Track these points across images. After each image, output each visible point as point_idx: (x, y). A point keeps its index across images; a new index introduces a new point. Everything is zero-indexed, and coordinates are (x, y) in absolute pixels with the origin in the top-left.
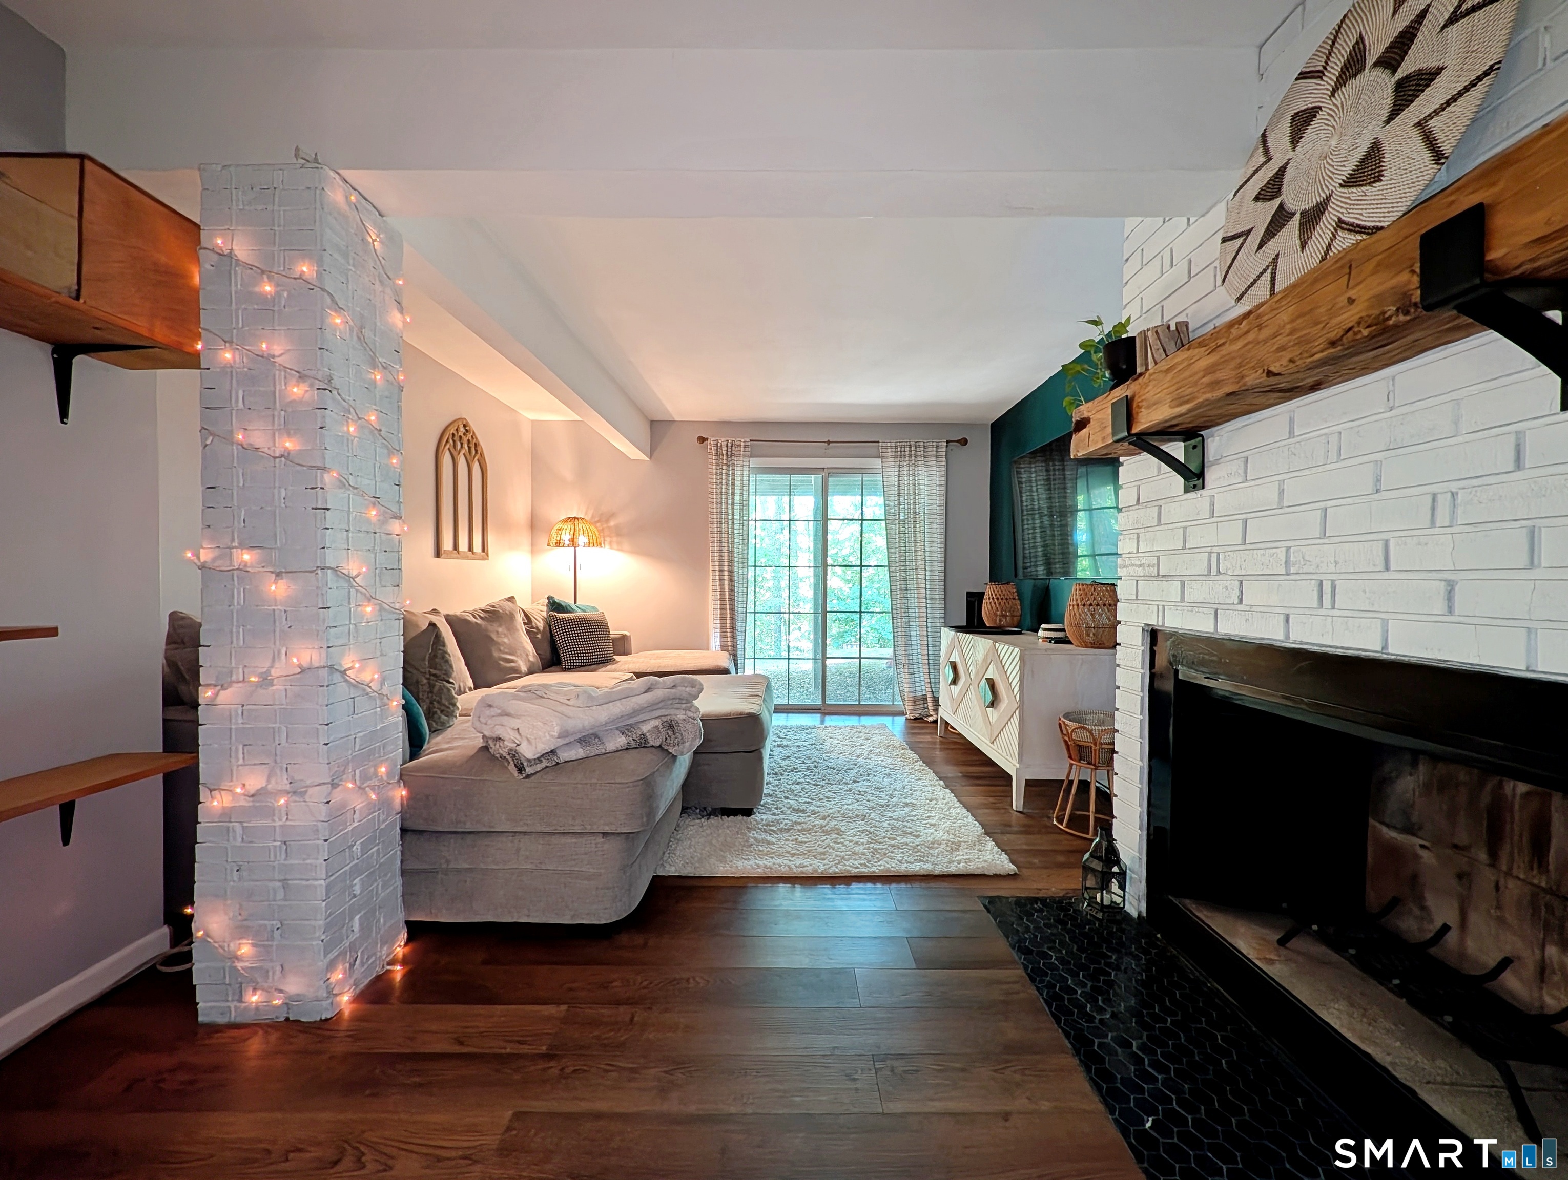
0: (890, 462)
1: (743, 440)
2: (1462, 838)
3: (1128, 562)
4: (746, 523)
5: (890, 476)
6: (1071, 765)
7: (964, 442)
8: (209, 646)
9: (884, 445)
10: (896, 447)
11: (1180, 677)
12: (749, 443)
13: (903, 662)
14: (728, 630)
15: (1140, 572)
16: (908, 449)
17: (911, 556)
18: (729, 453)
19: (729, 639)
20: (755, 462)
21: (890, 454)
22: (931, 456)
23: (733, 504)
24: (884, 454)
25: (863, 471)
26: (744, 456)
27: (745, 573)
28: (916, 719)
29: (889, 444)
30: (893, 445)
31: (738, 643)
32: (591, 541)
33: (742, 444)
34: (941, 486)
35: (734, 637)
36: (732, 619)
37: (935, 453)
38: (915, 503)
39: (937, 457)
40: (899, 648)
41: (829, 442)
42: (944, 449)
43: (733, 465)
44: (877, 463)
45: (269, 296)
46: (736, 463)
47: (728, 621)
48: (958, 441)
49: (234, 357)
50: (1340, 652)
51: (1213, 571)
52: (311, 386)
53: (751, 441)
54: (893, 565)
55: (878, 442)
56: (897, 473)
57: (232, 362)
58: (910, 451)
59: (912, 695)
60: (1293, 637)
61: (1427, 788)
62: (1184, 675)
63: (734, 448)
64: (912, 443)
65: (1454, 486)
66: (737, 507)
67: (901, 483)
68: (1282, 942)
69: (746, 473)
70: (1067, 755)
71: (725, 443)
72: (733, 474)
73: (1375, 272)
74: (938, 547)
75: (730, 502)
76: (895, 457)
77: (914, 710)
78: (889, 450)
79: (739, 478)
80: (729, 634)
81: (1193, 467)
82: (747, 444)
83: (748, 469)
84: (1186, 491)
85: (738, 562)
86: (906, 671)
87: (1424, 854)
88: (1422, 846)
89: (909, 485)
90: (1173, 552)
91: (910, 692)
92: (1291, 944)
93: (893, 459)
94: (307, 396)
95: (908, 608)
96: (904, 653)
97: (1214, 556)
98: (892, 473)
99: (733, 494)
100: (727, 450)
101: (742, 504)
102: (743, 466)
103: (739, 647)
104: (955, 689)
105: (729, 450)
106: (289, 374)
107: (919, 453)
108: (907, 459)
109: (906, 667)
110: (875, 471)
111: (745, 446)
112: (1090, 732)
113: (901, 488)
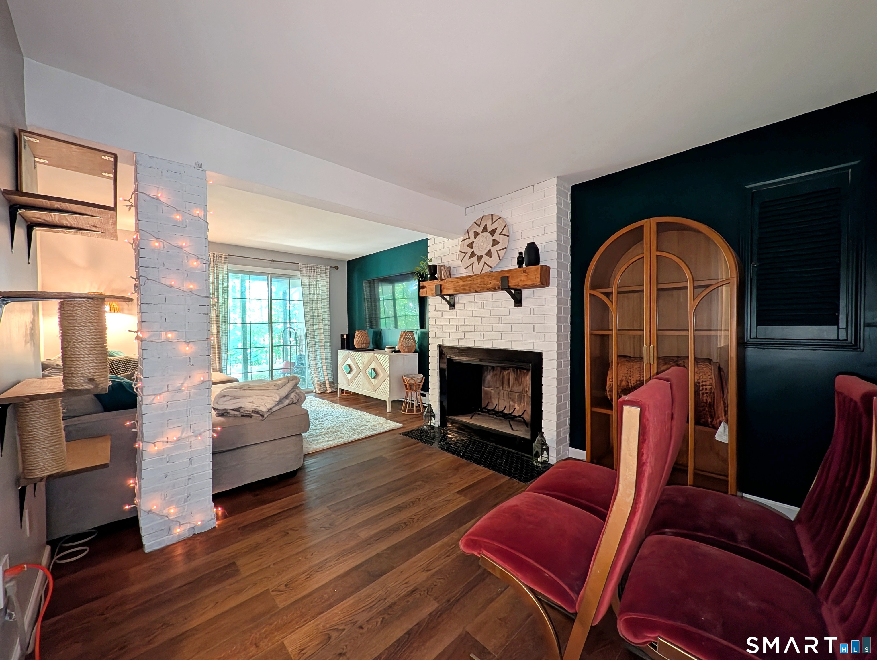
0: (305, 274)
1: (224, 254)
2: (498, 386)
3: (432, 327)
4: (226, 300)
5: (304, 280)
6: (407, 393)
7: (337, 268)
8: (148, 377)
9: (301, 265)
10: (307, 267)
11: (448, 358)
12: (228, 257)
13: (314, 367)
14: (217, 360)
15: (437, 330)
16: (313, 269)
17: (316, 318)
18: (215, 261)
19: (217, 365)
20: (231, 267)
21: (304, 270)
22: (323, 273)
23: (218, 289)
24: (302, 270)
25: (290, 276)
26: (224, 263)
27: (226, 327)
28: (321, 393)
29: (304, 265)
30: (306, 266)
31: (223, 366)
32: (115, 309)
33: (223, 256)
34: (327, 287)
35: (220, 363)
36: (219, 353)
37: (325, 272)
38: (317, 294)
39: (326, 273)
40: (311, 361)
41: (272, 261)
42: (329, 270)
43: (217, 267)
44: (298, 273)
45: (178, 220)
46: (219, 266)
47: (217, 355)
48: (334, 267)
49: (160, 244)
50: (484, 348)
51: (457, 330)
52: (201, 262)
53: (229, 255)
54: (307, 323)
55: (299, 264)
56: (308, 279)
57: (159, 247)
58: (314, 269)
59: (319, 382)
60: (476, 345)
61: (492, 377)
62: (449, 357)
63: (217, 258)
64: (315, 266)
65: (502, 316)
66: (220, 291)
67: (310, 284)
68: (471, 418)
69: (226, 272)
70: (405, 388)
71: (213, 255)
72: (217, 273)
73: (494, 279)
74: (327, 314)
75: (216, 288)
76: (307, 271)
77: (320, 389)
78: (304, 268)
79: (222, 275)
80: (217, 362)
81: (452, 303)
82: (226, 256)
83: (227, 270)
84: (450, 309)
85: (222, 322)
86: (316, 371)
87: (492, 391)
88: (492, 390)
89: (314, 285)
90: (446, 325)
91: (318, 381)
92: (473, 418)
93: (306, 273)
94: (200, 266)
95: (315, 342)
96: (314, 363)
97: (458, 327)
98: (306, 278)
99: (218, 284)
100: (214, 259)
101: (223, 289)
102: (223, 268)
103: (223, 368)
104: (350, 376)
105: (215, 259)
106: (190, 256)
107: (318, 271)
108: (313, 273)
109: (316, 370)
110: (297, 277)
111: (225, 258)
112: (414, 379)
113: (310, 286)
